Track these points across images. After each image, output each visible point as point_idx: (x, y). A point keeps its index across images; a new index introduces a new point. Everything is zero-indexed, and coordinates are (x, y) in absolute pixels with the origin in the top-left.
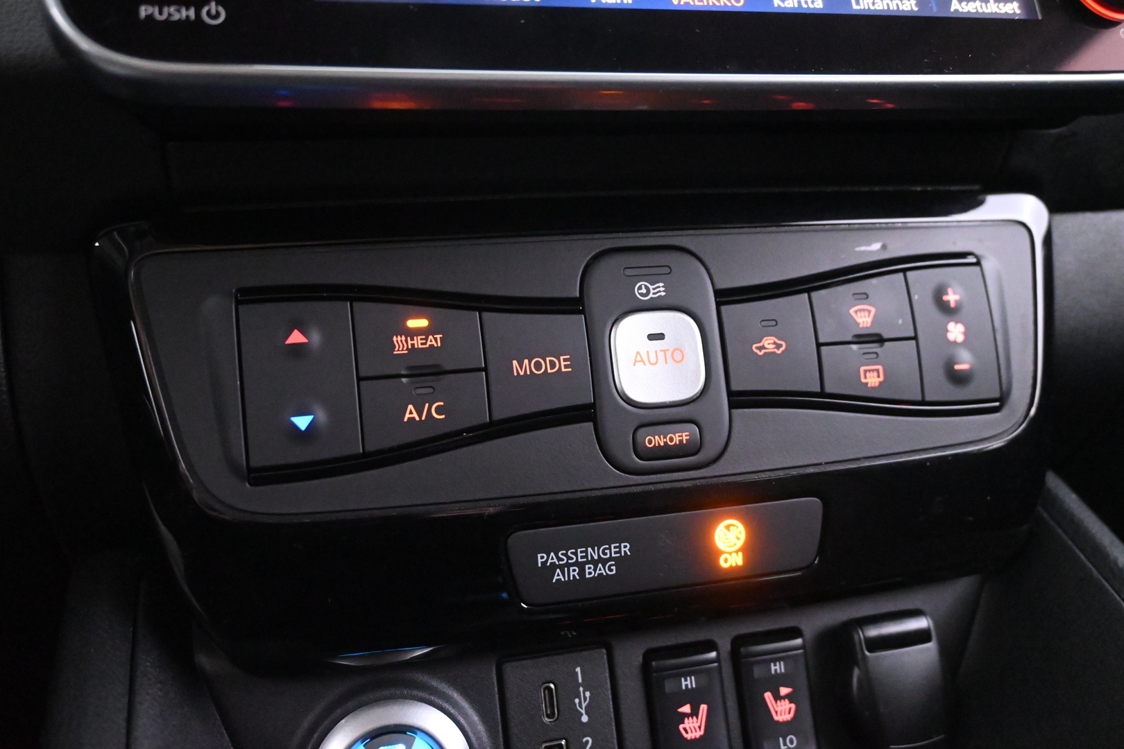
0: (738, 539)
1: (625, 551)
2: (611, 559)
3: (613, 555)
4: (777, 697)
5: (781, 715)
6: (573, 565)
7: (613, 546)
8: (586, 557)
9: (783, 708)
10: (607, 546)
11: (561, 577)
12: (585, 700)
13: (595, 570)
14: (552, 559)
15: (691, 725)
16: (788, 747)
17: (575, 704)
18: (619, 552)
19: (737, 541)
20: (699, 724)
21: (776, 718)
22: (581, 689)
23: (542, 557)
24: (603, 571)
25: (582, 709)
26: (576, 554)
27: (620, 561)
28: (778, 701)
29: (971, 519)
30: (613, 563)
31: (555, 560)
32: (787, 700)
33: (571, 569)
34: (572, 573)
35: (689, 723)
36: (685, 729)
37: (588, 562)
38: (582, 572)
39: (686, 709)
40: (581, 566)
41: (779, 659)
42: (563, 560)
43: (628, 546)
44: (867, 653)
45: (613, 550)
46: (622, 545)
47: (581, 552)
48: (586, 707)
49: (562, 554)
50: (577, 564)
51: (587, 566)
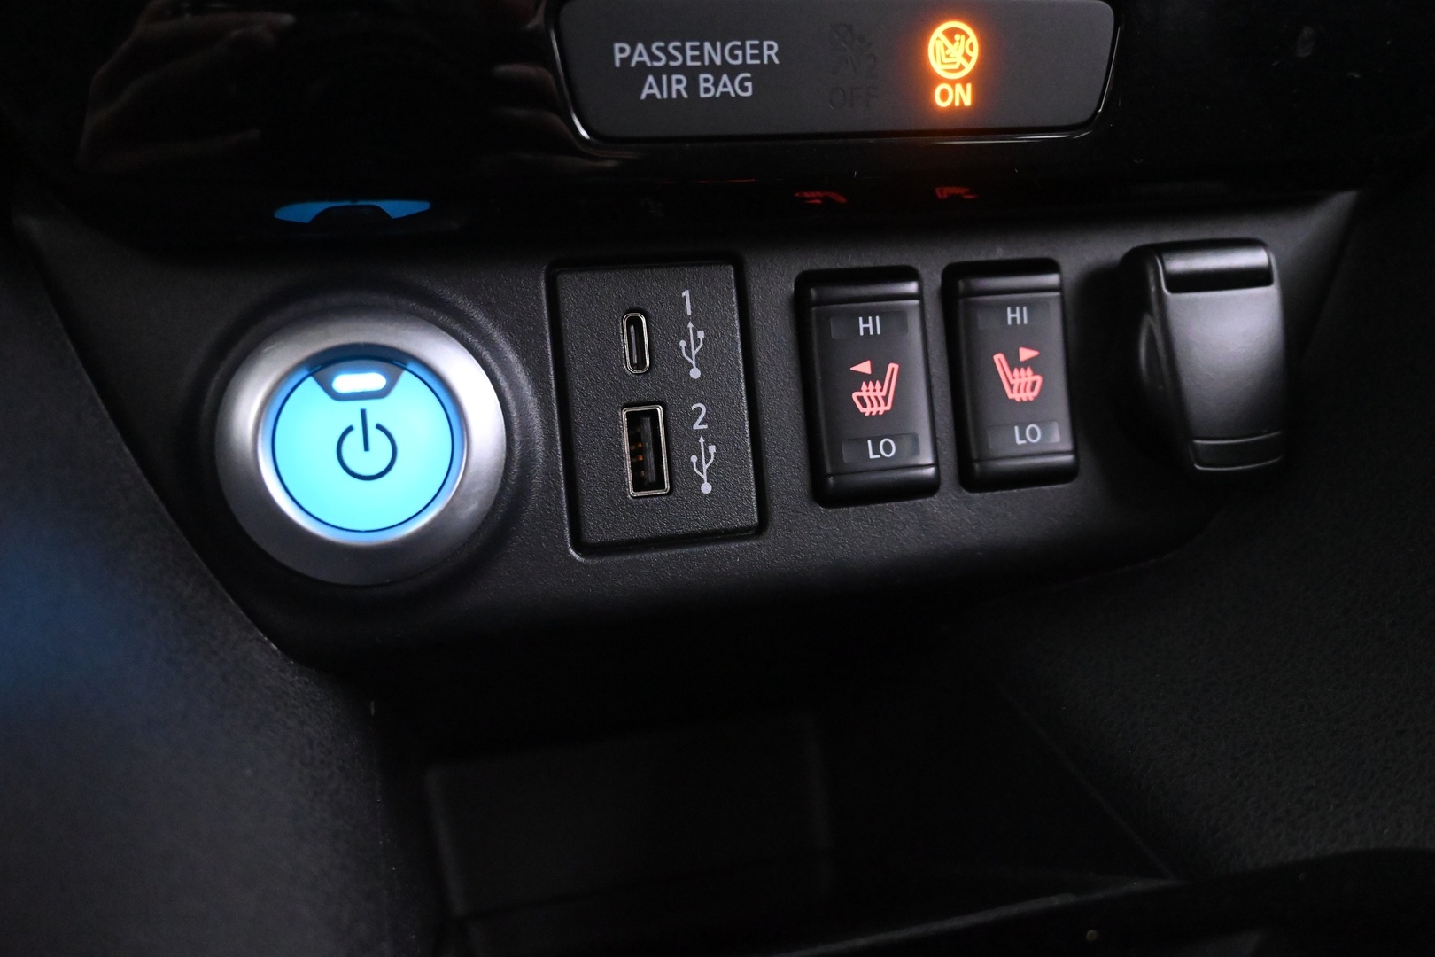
0: (968, 58)
1: (770, 57)
2: (744, 67)
3: (749, 61)
4: (1015, 363)
5: (1019, 391)
6: (677, 70)
7: (748, 43)
8: (701, 58)
9: (1023, 381)
10: (739, 43)
11: (656, 91)
12: (697, 345)
13: (716, 85)
14: (640, 55)
15: (872, 395)
16: (1028, 442)
17: (680, 349)
18: (760, 56)
19: (964, 62)
20: (884, 393)
21: (1010, 396)
22: (690, 325)
23: (622, 50)
24: (729, 89)
25: (691, 357)
26: (682, 50)
27: (761, 74)
28: (1016, 371)
29: (1357, 76)
30: (748, 75)
31: (646, 58)
32: (1029, 369)
33: (674, 77)
34: (675, 87)
35: (867, 391)
36: (861, 399)
37: (703, 69)
38: (693, 86)
39: (865, 367)
40: (692, 75)
41: (1021, 304)
42: (659, 59)
43: (776, 48)
44: (1166, 291)
45: (749, 52)
46: (766, 43)
47: (693, 48)
48: (697, 355)
49: (658, 48)
50: (683, 69)
51: (702, 77)
